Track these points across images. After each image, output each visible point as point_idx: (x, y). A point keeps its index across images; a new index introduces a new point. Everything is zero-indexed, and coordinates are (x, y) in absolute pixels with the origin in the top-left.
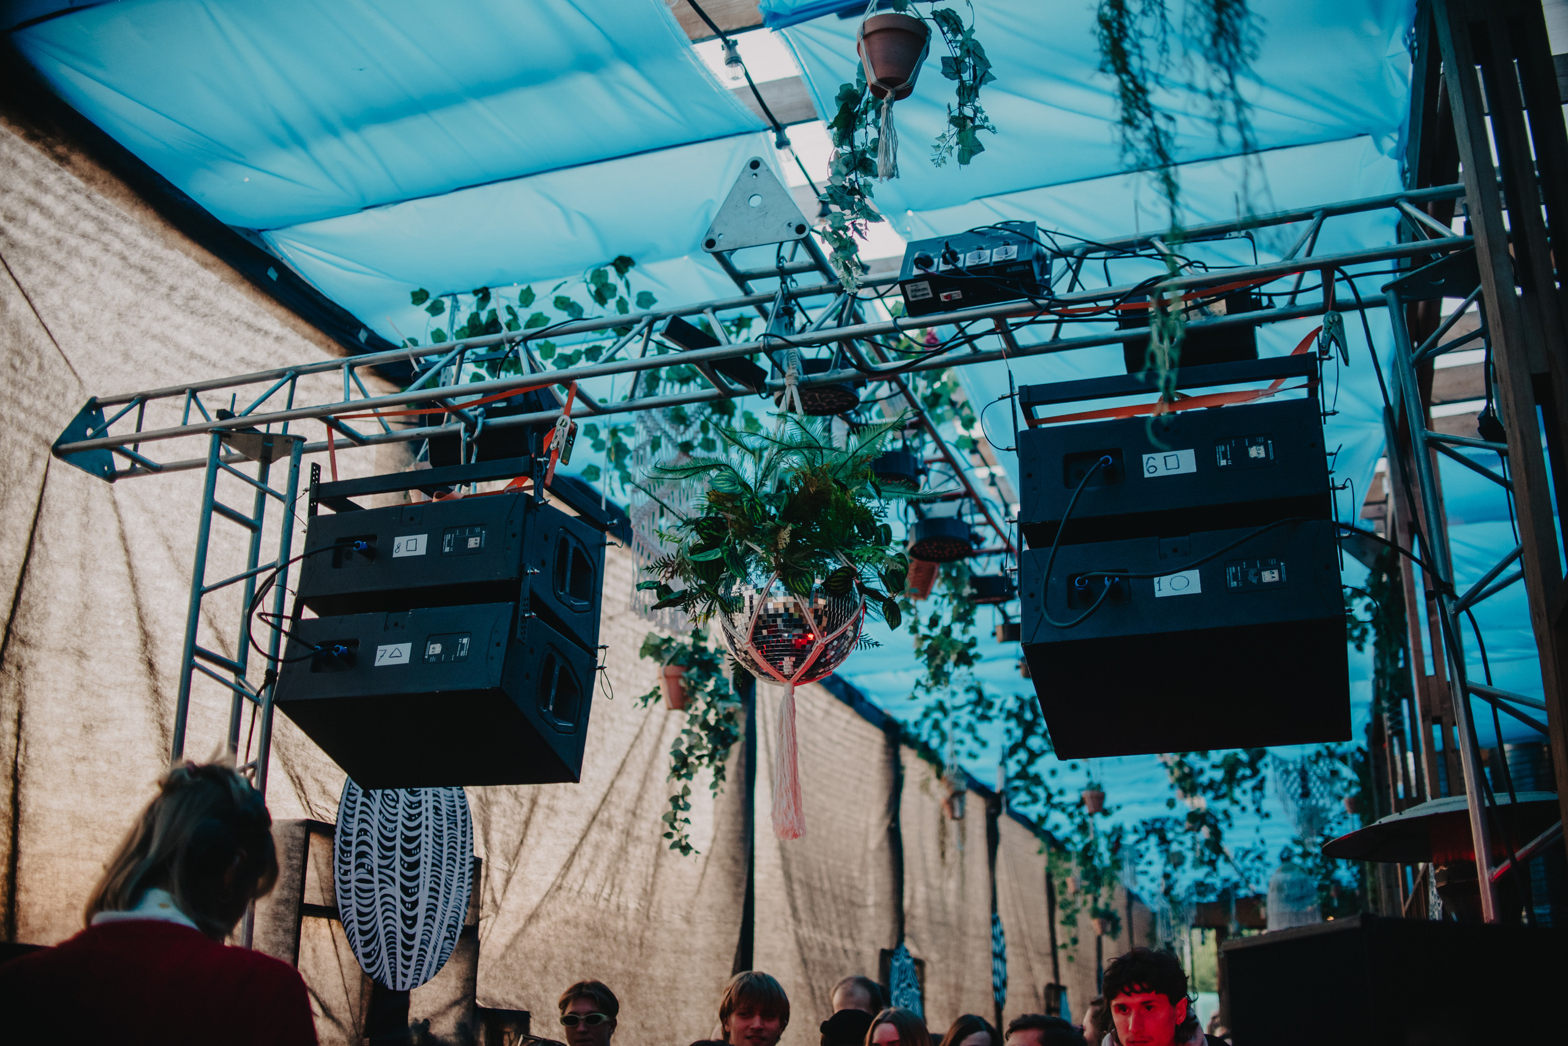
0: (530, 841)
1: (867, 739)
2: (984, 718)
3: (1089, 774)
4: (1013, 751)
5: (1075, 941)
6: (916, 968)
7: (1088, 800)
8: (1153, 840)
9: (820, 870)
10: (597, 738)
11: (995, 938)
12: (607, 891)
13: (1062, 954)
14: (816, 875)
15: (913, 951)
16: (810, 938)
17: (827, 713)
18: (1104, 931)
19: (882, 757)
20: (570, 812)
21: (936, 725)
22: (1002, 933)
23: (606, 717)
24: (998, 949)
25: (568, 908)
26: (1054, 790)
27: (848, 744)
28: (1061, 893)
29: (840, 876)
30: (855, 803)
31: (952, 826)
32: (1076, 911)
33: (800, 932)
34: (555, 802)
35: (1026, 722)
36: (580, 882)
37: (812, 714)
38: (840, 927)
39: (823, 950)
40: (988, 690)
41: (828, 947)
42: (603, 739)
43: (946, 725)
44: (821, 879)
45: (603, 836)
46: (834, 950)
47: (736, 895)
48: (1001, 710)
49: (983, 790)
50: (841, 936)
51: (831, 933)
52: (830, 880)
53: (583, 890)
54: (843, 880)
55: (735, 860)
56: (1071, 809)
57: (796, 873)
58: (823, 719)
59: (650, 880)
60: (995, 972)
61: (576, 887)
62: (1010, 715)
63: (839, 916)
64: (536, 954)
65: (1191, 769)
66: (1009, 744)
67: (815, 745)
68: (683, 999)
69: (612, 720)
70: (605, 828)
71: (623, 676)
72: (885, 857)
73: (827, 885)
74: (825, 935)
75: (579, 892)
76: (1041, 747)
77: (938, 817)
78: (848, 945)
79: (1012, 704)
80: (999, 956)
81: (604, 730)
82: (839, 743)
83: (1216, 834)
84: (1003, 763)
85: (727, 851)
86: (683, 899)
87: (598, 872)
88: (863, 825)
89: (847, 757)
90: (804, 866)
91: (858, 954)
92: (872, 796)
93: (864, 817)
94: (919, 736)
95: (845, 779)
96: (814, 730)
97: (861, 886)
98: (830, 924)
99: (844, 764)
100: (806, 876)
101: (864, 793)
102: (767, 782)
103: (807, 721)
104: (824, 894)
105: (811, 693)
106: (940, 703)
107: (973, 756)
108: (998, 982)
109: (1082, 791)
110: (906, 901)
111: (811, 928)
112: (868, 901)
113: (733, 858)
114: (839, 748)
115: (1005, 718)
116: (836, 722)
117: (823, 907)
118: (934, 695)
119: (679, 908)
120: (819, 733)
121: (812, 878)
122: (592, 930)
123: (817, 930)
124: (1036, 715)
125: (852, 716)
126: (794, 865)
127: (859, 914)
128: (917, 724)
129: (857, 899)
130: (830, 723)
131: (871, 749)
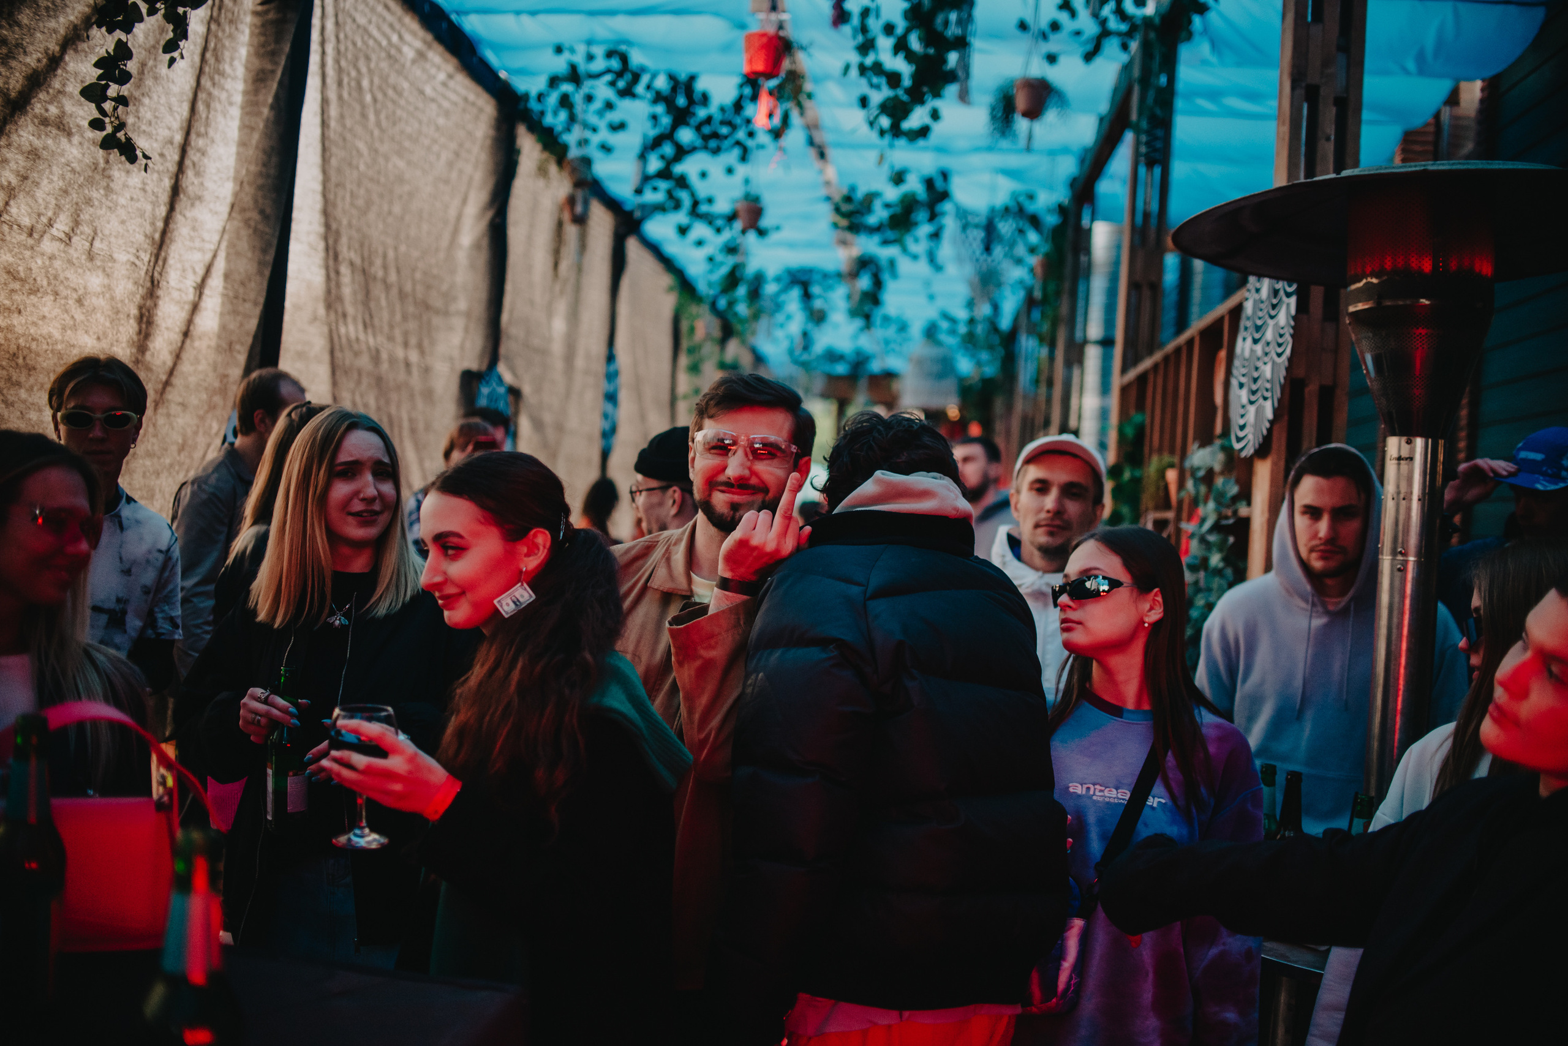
1: (473, 105)
2: (627, 93)
3: (746, 182)
4: (656, 143)
6: (510, 399)
7: (742, 214)
8: (796, 293)
9: (385, 256)
11: (608, 376)
14: (378, 262)
15: (508, 378)
16: (357, 341)
17: (421, 55)
19: (491, 132)
21: (565, 102)
22: (617, 372)
24: (610, 389)
26: (702, 197)
27: (446, 104)
28: (689, 336)
29: (414, 270)
30: (447, 182)
31: (571, 231)
32: (702, 359)
33: (342, 329)
35: (678, 109)
37: (399, 51)
38: (406, 334)
39: (376, 358)
40: (637, 58)
41: (384, 356)
43: (578, 99)
44: (385, 267)
46: (392, 360)
47: (261, 264)
48: (649, 87)
49: (613, 204)
50: (406, 345)
51: (391, 338)
52: (398, 271)
54: (418, 275)
56: (719, 222)
58: (414, 62)
60: (606, 416)
62: (658, 98)
63: (404, 318)
66: (653, 133)
67: (399, 92)
68: (180, 400)
72: (483, 258)
73: (393, 277)
74: (381, 339)
76: (691, 143)
77: (553, 222)
78: (414, 356)
79: (661, 83)
80: (611, 398)
82: (433, 100)
83: (878, 283)
84: (643, 157)
85: (256, 201)
86: (198, 260)
87: (39, 194)
88: (452, 213)
89: (441, 121)
90: (362, 245)
91: (427, 371)
92: (471, 179)
93: (456, 203)
94: (542, 113)
95: (436, 148)
96: (399, 73)
97: (444, 287)
98: (391, 327)
99: (438, 128)
100: (363, 259)
101: (461, 172)
102: (317, 120)
103: (389, 56)
104: (387, 287)
105: (400, 20)
106: (573, 68)
107: (606, 148)
108: (607, 426)
109: (737, 201)
110: (505, 317)
111: (361, 327)
112: (453, 308)
113: (262, 212)
114: (434, 106)
115: (652, 99)
116: (433, 71)
117: (383, 303)
118: (566, 56)
119: (195, 272)
120: (406, 78)
121: (371, 264)
122: (23, 281)
123: (370, 331)
124: (691, 101)
125: (457, 69)
126: (344, 240)
127: (437, 321)
128: (540, 97)
129: (437, 302)
130: (424, 70)
131: (477, 118)
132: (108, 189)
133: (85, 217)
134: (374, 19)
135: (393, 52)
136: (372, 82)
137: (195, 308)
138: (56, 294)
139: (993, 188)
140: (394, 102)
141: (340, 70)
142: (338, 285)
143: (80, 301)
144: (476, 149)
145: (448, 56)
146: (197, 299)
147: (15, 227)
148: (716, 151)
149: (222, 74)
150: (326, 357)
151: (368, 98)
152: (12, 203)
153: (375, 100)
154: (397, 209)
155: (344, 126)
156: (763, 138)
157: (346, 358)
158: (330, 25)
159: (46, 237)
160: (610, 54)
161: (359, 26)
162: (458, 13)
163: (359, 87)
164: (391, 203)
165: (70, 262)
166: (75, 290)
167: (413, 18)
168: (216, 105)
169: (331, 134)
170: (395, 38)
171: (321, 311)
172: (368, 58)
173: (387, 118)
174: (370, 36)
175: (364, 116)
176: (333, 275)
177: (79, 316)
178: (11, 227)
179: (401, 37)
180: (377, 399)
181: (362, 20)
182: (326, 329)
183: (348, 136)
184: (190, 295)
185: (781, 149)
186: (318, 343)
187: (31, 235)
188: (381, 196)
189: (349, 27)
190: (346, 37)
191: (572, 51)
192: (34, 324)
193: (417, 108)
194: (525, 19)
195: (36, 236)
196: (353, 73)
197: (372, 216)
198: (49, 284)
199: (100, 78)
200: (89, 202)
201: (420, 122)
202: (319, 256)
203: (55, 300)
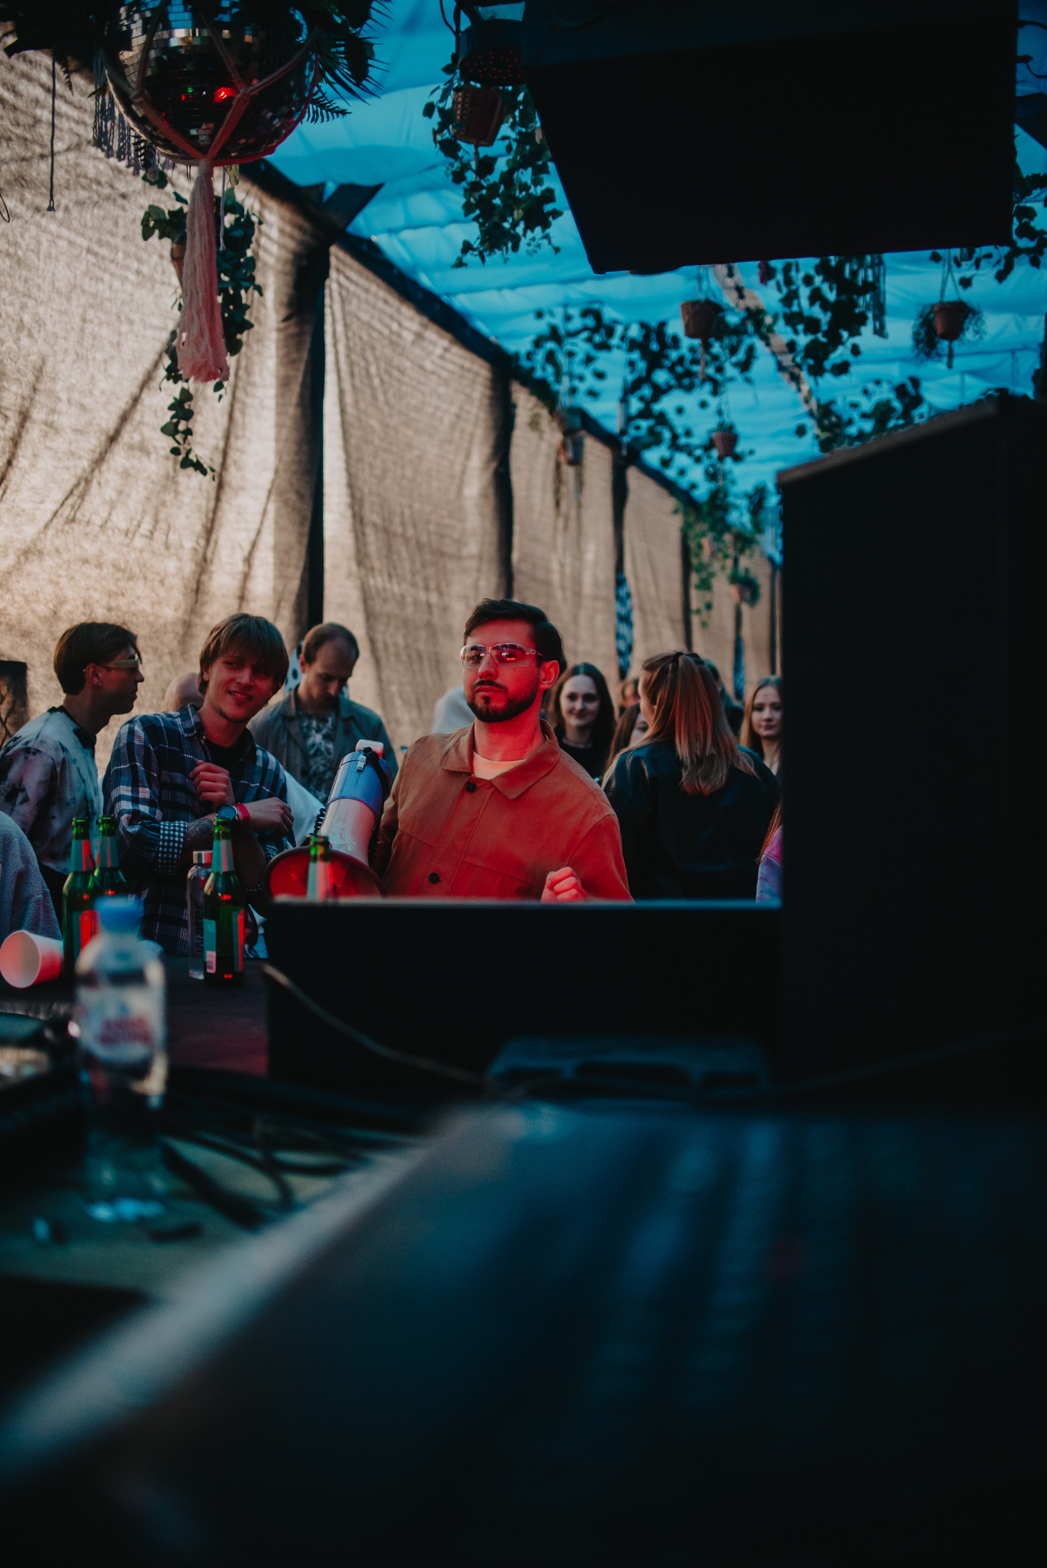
0: (22, 462)
1: (469, 370)
2: (604, 346)
3: (720, 413)
4: (635, 386)
5: (709, 606)
7: (718, 442)
9: (402, 514)
10: (111, 343)
11: (618, 598)
12: (146, 526)
13: (695, 620)
14: (397, 520)
16: (384, 589)
17: (419, 336)
18: (742, 598)
19: (488, 392)
20: (77, 431)
21: (550, 358)
22: (629, 595)
23: (123, 318)
24: (623, 611)
25: (86, 545)
26: (680, 430)
27: (445, 374)
28: (697, 555)
29: (428, 522)
30: (450, 442)
31: (569, 472)
32: (712, 575)
33: (372, 582)
34: (56, 417)
35: (652, 353)
36: (104, 514)
37: (400, 336)
38: (426, 579)
39: (402, 603)
40: (609, 314)
41: (409, 600)
42: (119, 344)
43: (561, 358)
44: (403, 524)
45: (136, 462)
46: (416, 603)
47: (300, 535)
48: (623, 338)
49: (602, 432)
50: (427, 589)
51: (414, 585)
52: (415, 526)
53: (109, 524)
54: (432, 527)
55: (300, 495)
56: (698, 452)
57: (372, 516)
58: (413, 343)
59: (211, 515)
60: (618, 636)
61: (97, 521)
62: (633, 346)
63: (424, 566)
64: (41, 597)
65: (839, 418)
66: (631, 378)
67: (402, 371)
69: (131, 323)
70: (138, 453)
71: (145, 269)
72: (489, 507)
73: (410, 531)
74: (405, 586)
75: (103, 527)
76: (667, 383)
77: (552, 465)
78: (434, 598)
79: (635, 332)
80: (625, 619)
81: (120, 334)
82: (433, 373)
84: (624, 400)
85: (291, 485)
86: (245, 538)
87: (131, 503)
88: (458, 468)
89: (442, 390)
90: (382, 507)
91: (445, 609)
92: (472, 436)
93: (460, 459)
94: (532, 369)
95: (439, 414)
96: (401, 355)
97: (456, 535)
98: (413, 574)
99: (440, 397)
100: (384, 519)
101: (462, 431)
102: (337, 409)
103: (392, 343)
104: (407, 540)
105: (398, 311)
106: (554, 329)
107: (593, 394)
108: (622, 646)
109: (712, 431)
110: (515, 556)
111: (386, 578)
112: (465, 552)
113: (298, 493)
114: (434, 378)
115: (627, 348)
116: (431, 348)
117: (404, 554)
118: (547, 319)
119: (242, 548)
120: (408, 359)
121: (391, 522)
122: (124, 571)
123: (394, 580)
124: (663, 345)
125: (452, 342)
126: (367, 506)
127: (451, 565)
128: (529, 356)
129: (451, 549)
130: (423, 349)
131: (474, 382)
132: (177, 493)
133: (162, 516)
134: (376, 314)
135: (394, 338)
136: (378, 368)
137: (246, 577)
138: (145, 578)
139: (963, 388)
140: (399, 381)
141: (351, 364)
142: (365, 544)
143: (162, 582)
144: (474, 410)
145: (443, 332)
146: (246, 569)
147: (116, 531)
148: (689, 389)
149: (253, 385)
150: (361, 606)
151: (376, 382)
152: (113, 513)
153: (382, 382)
154: (409, 472)
155: (358, 409)
156: (730, 371)
157: (378, 605)
158: (340, 328)
159: (137, 536)
160: (585, 314)
161: (363, 323)
162: (448, 295)
163: (369, 375)
164: (403, 468)
165: (153, 552)
166: (158, 574)
167: (409, 307)
168: (250, 411)
169: (349, 419)
170: (395, 326)
171: (354, 568)
172: (373, 348)
173: (395, 395)
174: (374, 329)
175: (374, 397)
176: (361, 537)
177: (162, 594)
178: (113, 531)
179: (400, 325)
180: (405, 637)
181: (365, 317)
182: (358, 583)
183: (363, 417)
184: (241, 567)
185: (748, 380)
186: (353, 595)
187: (126, 535)
188: (395, 463)
189: (355, 326)
190: (354, 334)
191: (552, 314)
192: (133, 603)
193: (419, 383)
194: (507, 293)
195: (130, 535)
196: (362, 363)
197: (388, 481)
198: (141, 571)
199: (173, 417)
200: (164, 504)
201: (423, 393)
202: (347, 524)
203: (145, 583)
